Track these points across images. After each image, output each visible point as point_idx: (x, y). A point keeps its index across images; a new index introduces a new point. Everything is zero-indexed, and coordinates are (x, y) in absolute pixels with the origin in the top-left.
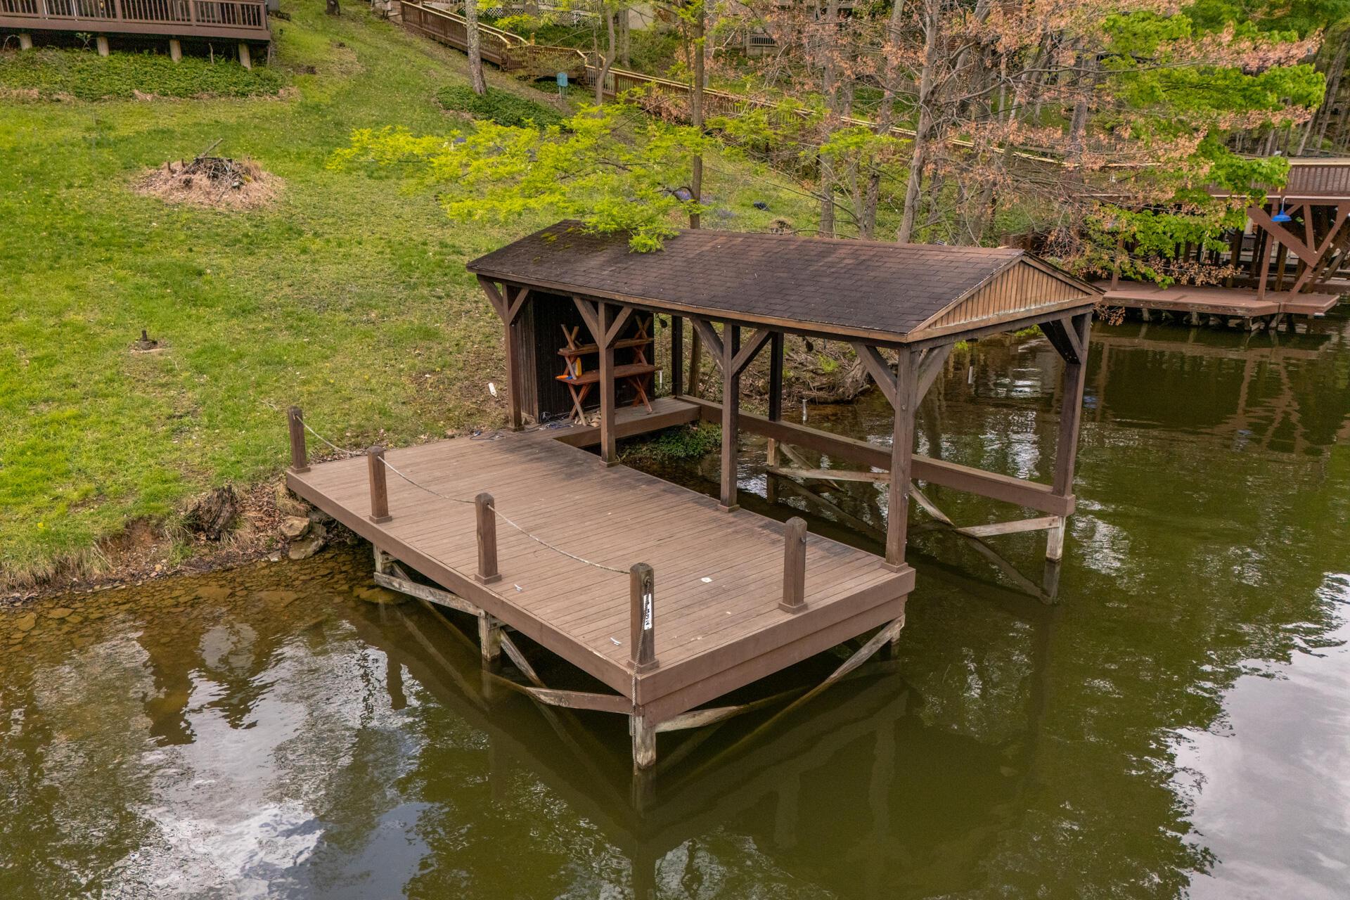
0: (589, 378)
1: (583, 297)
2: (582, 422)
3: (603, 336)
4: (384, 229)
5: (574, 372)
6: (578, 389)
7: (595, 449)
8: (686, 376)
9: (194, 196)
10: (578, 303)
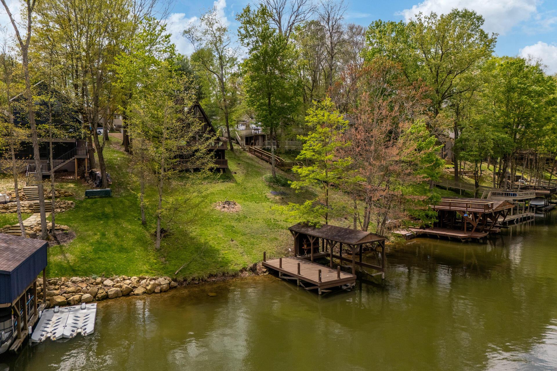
0: (308, 248)
1: (309, 235)
2: (307, 256)
3: (312, 241)
4: (262, 216)
5: (305, 247)
6: (306, 250)
7: (310, 260)
8: (325, 248)
9: (226, 209)
10: (308, 236)
